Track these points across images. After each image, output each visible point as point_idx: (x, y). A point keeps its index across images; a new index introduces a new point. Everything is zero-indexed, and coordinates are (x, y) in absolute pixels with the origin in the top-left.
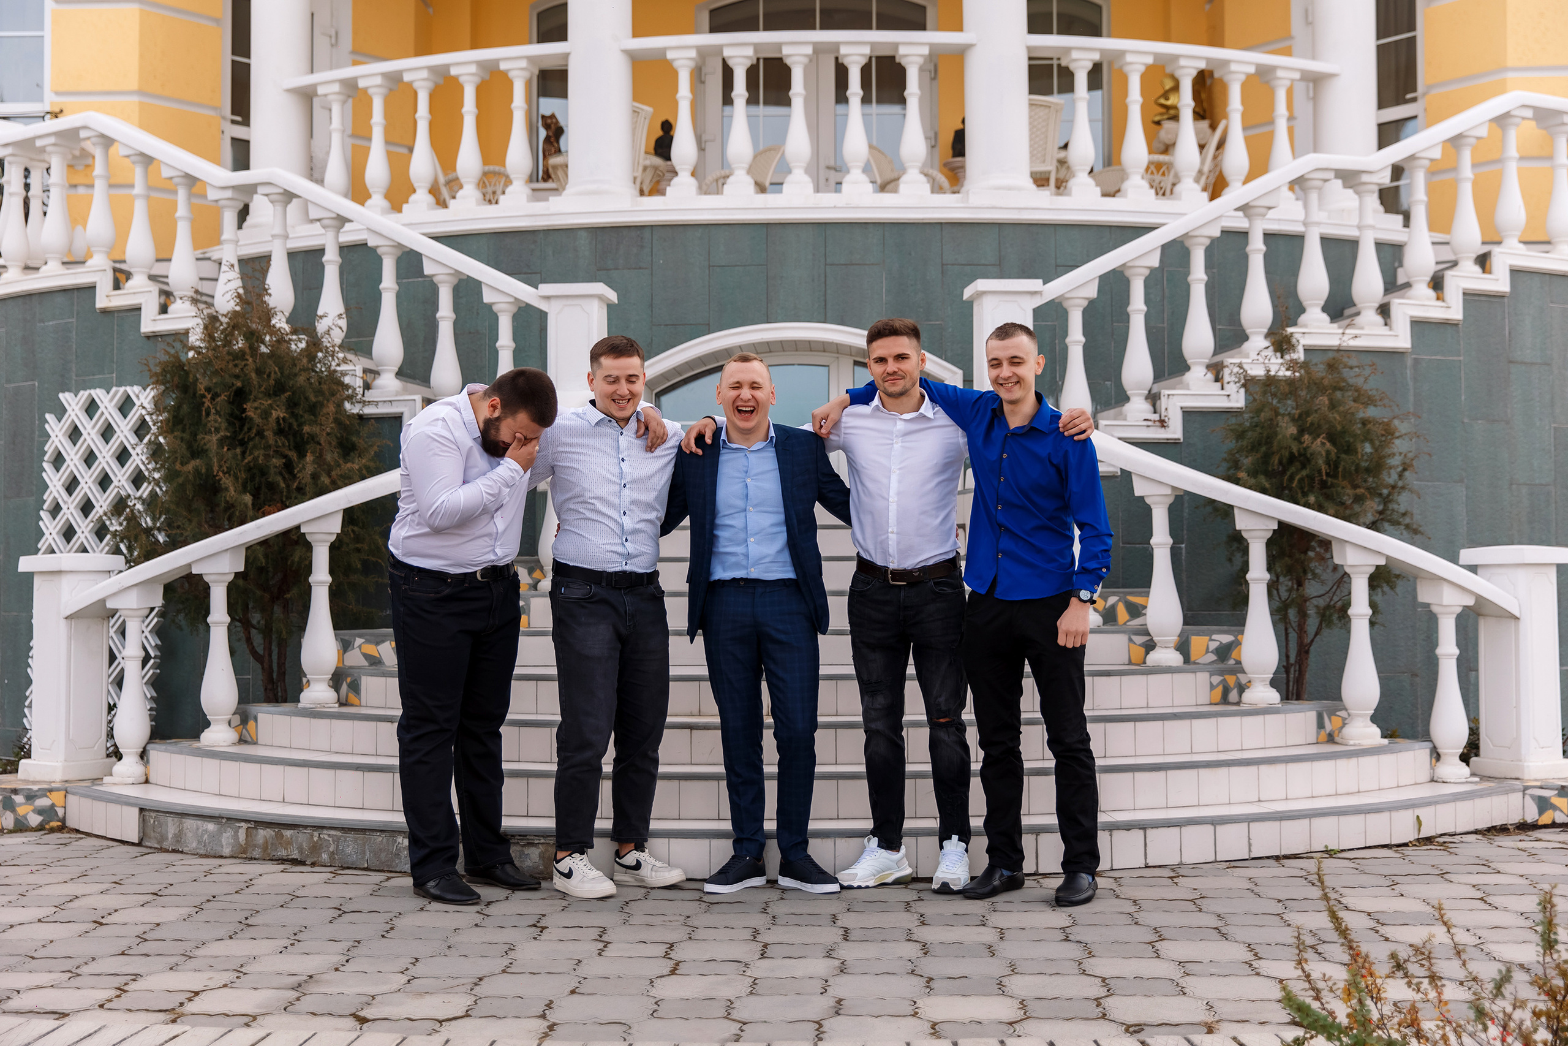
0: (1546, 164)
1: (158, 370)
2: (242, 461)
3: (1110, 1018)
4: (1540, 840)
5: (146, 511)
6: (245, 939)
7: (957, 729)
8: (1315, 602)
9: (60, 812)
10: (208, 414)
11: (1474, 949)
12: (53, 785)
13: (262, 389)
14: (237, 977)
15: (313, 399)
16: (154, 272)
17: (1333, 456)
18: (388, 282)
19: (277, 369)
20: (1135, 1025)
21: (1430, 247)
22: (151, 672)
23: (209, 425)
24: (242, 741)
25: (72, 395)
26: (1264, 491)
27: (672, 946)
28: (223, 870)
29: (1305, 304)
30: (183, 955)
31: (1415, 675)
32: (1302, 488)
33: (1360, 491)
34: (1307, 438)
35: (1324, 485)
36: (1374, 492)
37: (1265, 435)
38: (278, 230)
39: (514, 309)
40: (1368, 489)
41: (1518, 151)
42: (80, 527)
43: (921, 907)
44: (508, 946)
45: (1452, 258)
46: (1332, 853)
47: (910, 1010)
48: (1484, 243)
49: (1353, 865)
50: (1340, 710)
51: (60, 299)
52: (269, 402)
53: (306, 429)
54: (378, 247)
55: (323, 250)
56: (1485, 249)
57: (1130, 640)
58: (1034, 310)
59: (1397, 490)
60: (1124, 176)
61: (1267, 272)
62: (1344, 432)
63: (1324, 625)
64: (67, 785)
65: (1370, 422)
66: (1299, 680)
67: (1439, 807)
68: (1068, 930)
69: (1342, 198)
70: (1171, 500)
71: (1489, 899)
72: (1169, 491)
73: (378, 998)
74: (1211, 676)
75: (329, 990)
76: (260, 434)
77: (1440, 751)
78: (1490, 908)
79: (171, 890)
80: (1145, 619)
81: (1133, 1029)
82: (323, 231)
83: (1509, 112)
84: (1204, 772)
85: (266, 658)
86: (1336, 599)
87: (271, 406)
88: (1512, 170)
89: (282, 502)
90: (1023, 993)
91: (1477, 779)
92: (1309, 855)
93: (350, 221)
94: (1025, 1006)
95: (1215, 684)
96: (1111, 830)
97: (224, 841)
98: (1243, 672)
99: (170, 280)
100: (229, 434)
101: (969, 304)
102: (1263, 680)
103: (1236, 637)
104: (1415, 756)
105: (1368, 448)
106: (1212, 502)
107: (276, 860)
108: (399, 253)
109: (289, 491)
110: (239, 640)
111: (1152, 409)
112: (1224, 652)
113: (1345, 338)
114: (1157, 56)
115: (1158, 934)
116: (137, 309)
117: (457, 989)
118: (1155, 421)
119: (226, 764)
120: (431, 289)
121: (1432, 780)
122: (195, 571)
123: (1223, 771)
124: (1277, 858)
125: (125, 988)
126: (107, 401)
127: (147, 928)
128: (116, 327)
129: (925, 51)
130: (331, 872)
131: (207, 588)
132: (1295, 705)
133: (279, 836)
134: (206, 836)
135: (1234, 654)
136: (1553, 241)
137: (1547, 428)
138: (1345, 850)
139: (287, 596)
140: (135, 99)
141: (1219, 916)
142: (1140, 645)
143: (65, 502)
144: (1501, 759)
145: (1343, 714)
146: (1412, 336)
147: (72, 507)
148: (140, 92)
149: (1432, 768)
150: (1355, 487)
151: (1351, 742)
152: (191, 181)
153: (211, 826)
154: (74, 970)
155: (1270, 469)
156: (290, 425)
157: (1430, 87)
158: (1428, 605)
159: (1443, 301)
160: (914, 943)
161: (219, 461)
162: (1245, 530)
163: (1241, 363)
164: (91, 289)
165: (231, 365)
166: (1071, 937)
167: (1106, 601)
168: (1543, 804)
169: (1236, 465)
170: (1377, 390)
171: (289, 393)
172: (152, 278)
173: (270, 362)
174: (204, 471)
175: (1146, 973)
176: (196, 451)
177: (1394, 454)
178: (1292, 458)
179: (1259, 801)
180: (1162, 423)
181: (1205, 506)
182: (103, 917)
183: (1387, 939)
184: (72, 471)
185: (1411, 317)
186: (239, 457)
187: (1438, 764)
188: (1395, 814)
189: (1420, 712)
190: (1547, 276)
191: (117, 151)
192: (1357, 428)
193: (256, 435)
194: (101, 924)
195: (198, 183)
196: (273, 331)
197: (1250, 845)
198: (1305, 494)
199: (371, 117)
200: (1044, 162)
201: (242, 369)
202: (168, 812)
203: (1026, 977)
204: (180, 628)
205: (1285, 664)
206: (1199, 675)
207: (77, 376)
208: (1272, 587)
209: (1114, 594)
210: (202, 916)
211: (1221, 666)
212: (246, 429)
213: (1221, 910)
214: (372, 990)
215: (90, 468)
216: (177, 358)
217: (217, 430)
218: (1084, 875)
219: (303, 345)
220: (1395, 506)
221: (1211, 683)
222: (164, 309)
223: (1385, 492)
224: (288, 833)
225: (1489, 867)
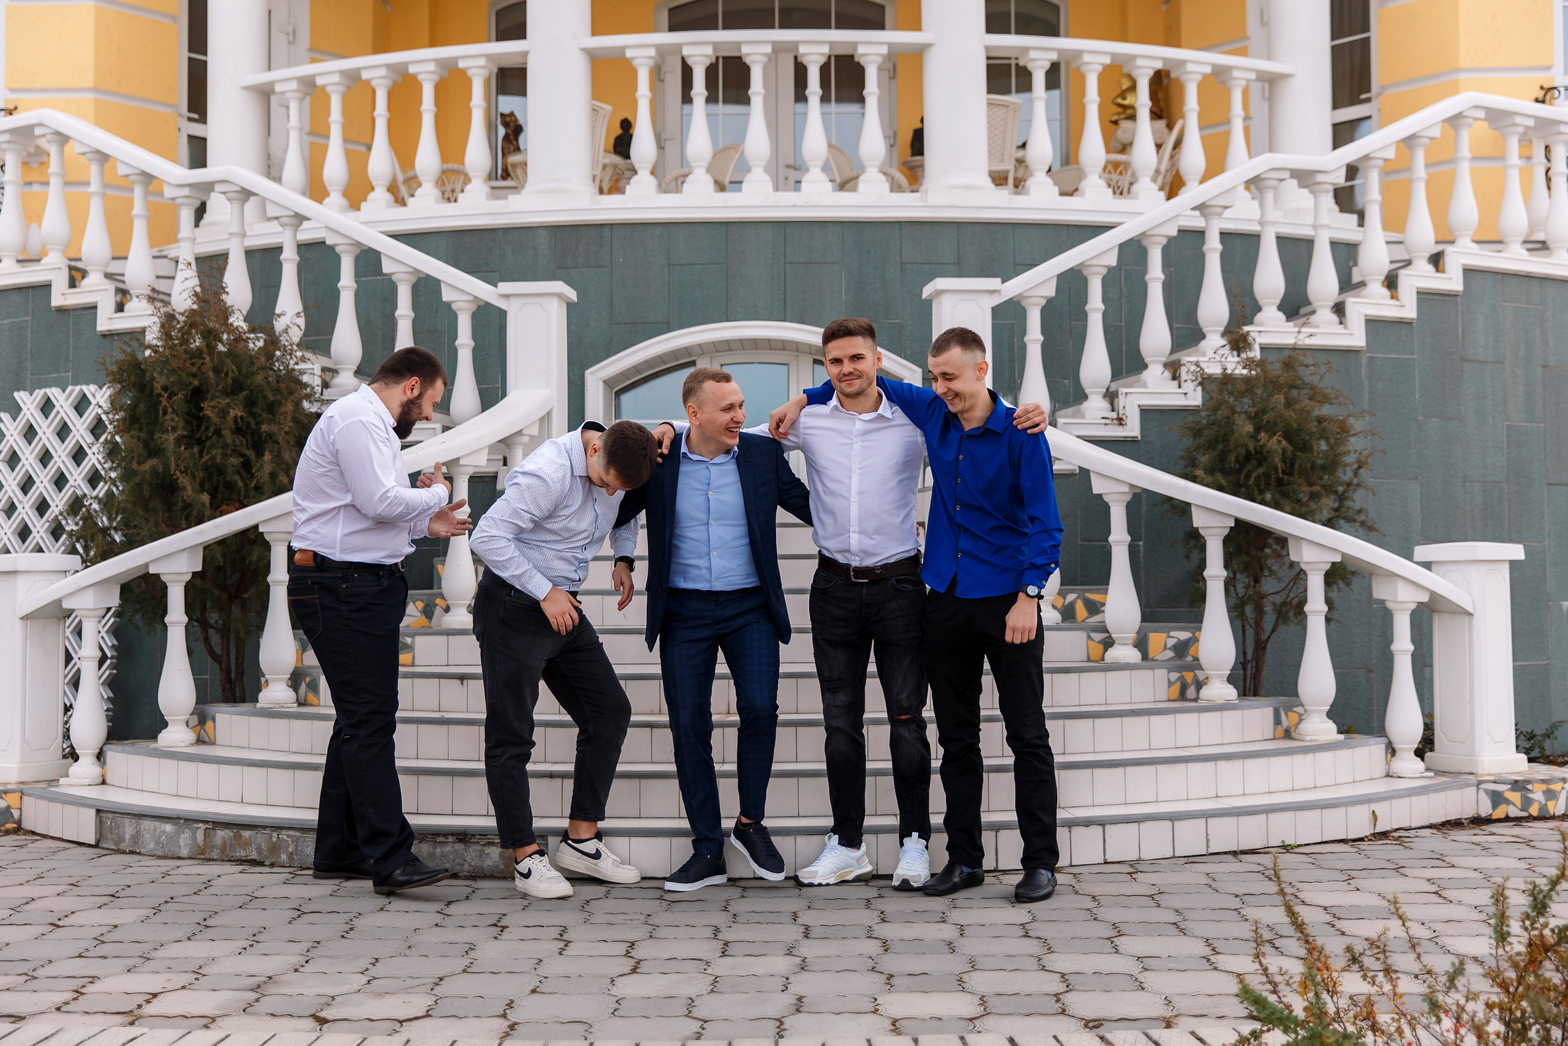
0: (1497, 164)
1: (114, 368)
2: (200, 460)
3: (1071, 1013)
4: (1494, 834)
5: (102, 510)
6: (203, 940)
7: (919, 726)
8: (1271, 598)
9: (16, 814)
10: (165, 413)
11: (1429, 942)
12: (9, 787)
13: (220, 388)
14: (196, 979)
15: (271, 397)
16: (110, 270)
17: (1289, 453)
18: (347, 281)
19: (234, 367)
20: (1095, 1021)
21: (1384, 247)
22: (108, 672)
23: (166, 424)
24: (200, 741)
25: (27, 393)
26: (1221, 489)
27: (633, 945)
28: (180, 871)
29: (1261, 302)
30: (141, 957)
31: (1370, 671)
32: (1258, 486)
33: (1315, 488)
34: (1263, 435)
35: (1280, 482)
36: (1330, 490)
37: (1222, 433)
38: (235, 228)
39: (474, 308)
40: (1323, 486)
41: (1470, 151)
42: (35, 526)
43: (881, 904)
44: (468, 946)
45: (1406, 257)
46: (1289, 848)
47: (870, 1007)
48: (1437, 242)
49: (1310, 860)
50: (1297, 706)
51: (15, 298)
52: (227, 401)
53: (264, 428)
54: (336, 245)
55: (281, 248)
56: (1439, 248)
57: (1089, 637)
58: (993, 309)
59: (1351, 488)
60: (1081, 175)
61: (1223, 271)
62: (1300, 430)
63: (1280, 622)
64: (23, 786)
65: (1325, 420)
66: (1256, 677)
67: (1394, 801)
68: (1028, 927)
69: (1298, 197)
70: (1129, 498)
71: (1444, 893)
72: (1127, 489)
73: (338, 999)
74: (1169, 672)
75: (289, 991)
76: (218, 432)
77: (1395, 746)
78: (1444, 901)
79: (128, 892)
80: (1104, 617)
81: (1093, 1024)
82: (281, 229)
83: (1461, 113)
84: (1162, 769)
85: (224, 658)
86: (1292, 595)
87: (228, 405)
88: (1465, 171)
89: (240, 501)
90: (983, 989)
91: (1432, 774)
92: (1266, 850)
93: (308, 219)
94: (985, 1002)
95: (1173, 680)
96: (1070, 827)
97: (182, 843)
98: (1201, 668)
99: (126, 279)
100: (186, 433)
101: (929, 303)
102: (1220, 676)
103: (1193, 634)
104: (1371, 751)
105: (1324, 446)
106: (1170, 499)
107: (234, 861)
108: (358, 251)
109: (247, 490)
110: (197, 640)
111: (1109, 407)
112: (1181, 649)
113: (1301, 336)
114: (1113, 55)
115: (1117, 930)
116: (93, 308)
117: (417, 989)
118: (1113, 419)
119: (184, 765)
120: (390, 288)
121: (1388, 775)
122: (152, 570)
123: (1181, 767)
124: (1235, 853)
125: (83, 990)
126: (63, 400)
127: (105, 930)
128: (71, 325)
129: (884, 50)
130: (290, 873)
131: (164, 588)
132: (1251, 701)
133: (238, 837)
134: (164, 837)
135: (1192, 651)
136: (1505, 240)
137: (1500, 425)
138: (1301, 845)
139: (246, 595)
140: (91, 96)
141: (1177, 911)
142: (1098, 642)
143: (20, 502)
144: (1455, 754)
145: (1299, 709)
146: (1367, 335)
147: (27, 507)
148: (96, 89)
149: (1388, 763)
150: (1311, 484)
151: (1308, 738)
152: (147, 178)
153: (169, 827)
154: (30, 973)
155: (1227, 466)
156: (248, 424)
157: (1384, 88)
158: (1382, 602)
159: (1398, 300)
160: (875, 940)
161: (177, 460)
162: (1202, 528)
163: (1198, 362)
164: (46, 287)
165: (188, 364)
166: (1031, 933)
167: (1064, 598)
168: (1497, 799)
169: (1193, 463)
170: (1332, 388)
171: (247, 392)
172: (108, 276)
173: (228, 361)
174: (161, 470)
175: (1105, 969)
176: (153, 450)
177: (1349, 452)
178: (1249, 456)
179: (1217, 797)
180: (1120, 421)
181: (1162, 503)
182: (59, 920)
183: (1343, 933)
184: (27, 471)
185: (1366, 316)
186: (197, 456)
187: (1393, 759)
188: (1351, 809)
189: (1375, 708)
190: (1500, 276)
191: (73, 148)
192: (1313, 426)
193: (213, 434)
194: (58, 926)
195: (155, 182)
196: (231, 329)
197: (1208, 841)
198: (1261, 492)
199: (329, 115)
200: (1002, 161)
201: (199, 368)
202: (125, 814)
203: (986, 974)
204: (137, 628)
205: (1242, 660)
206: (1156, 671)
207: (32, 374)
208: (1229, 584)
209: (1072, 591)
210: (160, 918)
211: (1179, 662)
212: (203, 428)
213: (1179, 905)
214: (332, 991)
215: (45, 467)
216: (134, 356)
217: (174, 429)
218: (1043, 871)
219: (261, 344)
220: (1351, 504)
221: (1169, 679)
222: (120, 308)
223: (1341, 489)
224: (246, 834)
225: (1444, 861)
